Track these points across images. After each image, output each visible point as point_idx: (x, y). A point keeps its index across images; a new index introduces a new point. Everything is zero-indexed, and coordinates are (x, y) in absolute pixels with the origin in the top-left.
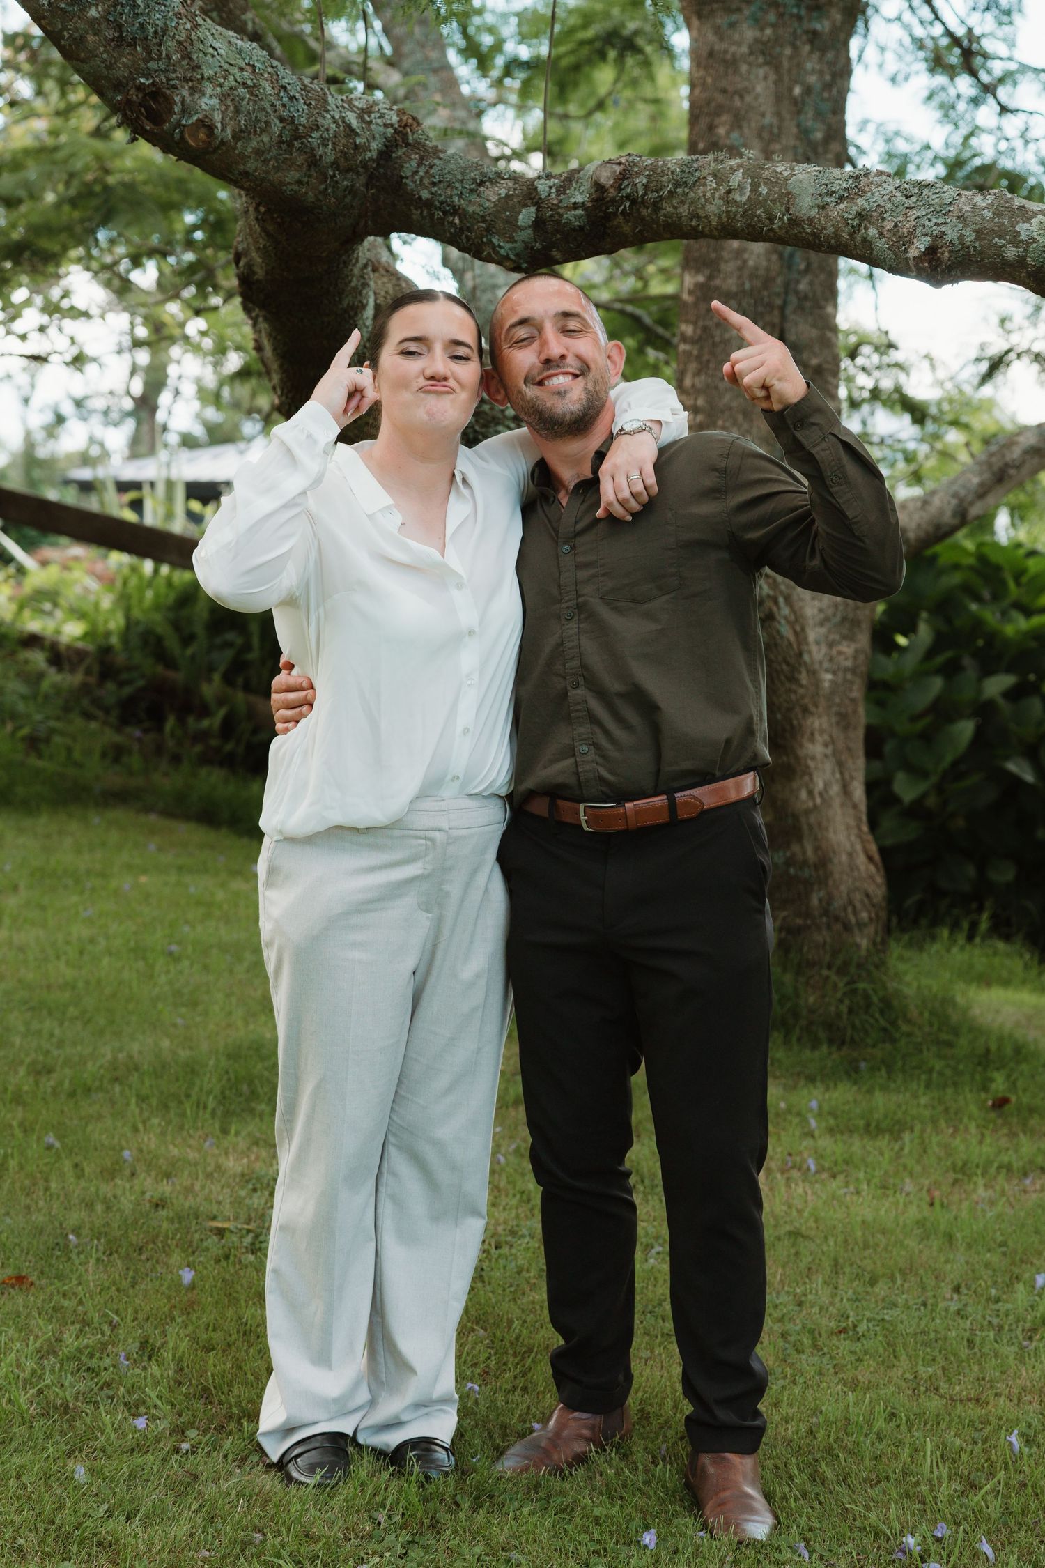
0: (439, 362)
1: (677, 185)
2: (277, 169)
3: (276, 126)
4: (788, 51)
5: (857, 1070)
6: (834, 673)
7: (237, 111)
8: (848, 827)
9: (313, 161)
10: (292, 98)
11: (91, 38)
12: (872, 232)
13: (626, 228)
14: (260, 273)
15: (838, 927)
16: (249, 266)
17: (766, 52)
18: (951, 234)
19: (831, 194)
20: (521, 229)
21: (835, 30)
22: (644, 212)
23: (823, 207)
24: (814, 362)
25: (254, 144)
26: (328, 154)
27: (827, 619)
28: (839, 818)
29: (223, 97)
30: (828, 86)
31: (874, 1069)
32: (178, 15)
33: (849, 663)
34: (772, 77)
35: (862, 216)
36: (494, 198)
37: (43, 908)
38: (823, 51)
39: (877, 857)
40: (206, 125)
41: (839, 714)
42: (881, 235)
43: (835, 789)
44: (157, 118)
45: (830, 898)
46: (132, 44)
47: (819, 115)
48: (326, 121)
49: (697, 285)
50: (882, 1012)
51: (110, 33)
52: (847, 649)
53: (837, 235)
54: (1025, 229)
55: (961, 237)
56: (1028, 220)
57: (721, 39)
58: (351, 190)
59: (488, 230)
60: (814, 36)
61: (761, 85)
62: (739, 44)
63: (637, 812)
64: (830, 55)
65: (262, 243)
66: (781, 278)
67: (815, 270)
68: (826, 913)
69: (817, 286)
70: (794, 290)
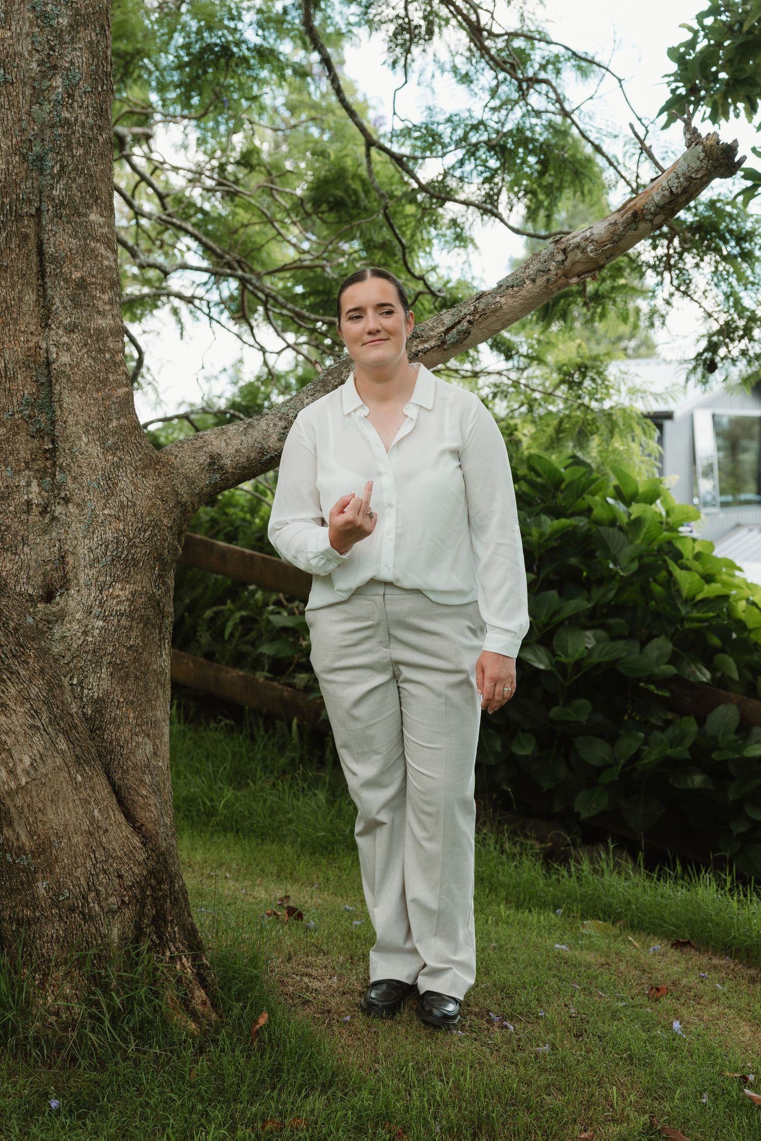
6: (105, 619)
24: (76, 275)
27: (97, 560)
33: (123, 608)
45: (60, 886)
52: (121, 591)
66: (29, 184)
67: (70, 173)
68: (55, 904)
69: (75, 191)
70: (48, 197)
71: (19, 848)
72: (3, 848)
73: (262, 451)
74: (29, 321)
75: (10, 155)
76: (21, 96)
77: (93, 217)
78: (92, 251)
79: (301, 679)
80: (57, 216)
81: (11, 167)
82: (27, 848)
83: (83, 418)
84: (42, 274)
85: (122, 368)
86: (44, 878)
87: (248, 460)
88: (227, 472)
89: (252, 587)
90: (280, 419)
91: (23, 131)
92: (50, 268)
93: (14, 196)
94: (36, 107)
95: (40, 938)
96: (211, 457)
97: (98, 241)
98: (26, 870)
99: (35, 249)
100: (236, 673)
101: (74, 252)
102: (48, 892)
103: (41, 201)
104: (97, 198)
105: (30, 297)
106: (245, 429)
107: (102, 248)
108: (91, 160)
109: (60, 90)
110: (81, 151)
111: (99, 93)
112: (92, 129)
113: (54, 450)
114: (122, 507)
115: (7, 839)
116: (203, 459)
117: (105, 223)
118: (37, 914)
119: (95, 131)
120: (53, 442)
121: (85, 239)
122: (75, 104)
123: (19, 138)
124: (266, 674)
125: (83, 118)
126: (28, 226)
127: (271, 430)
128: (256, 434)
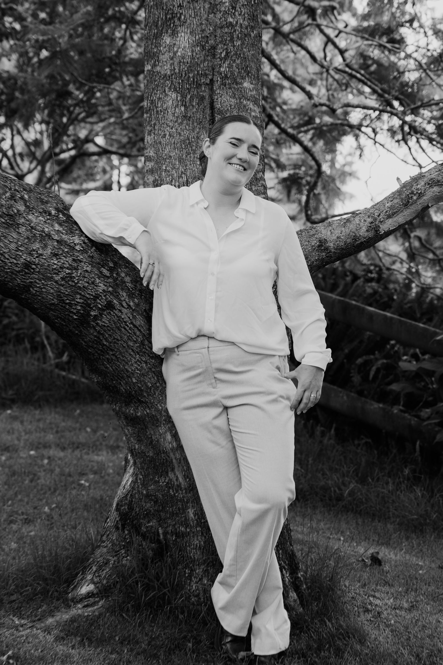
66: (206, 64)
67: (232, 57)
69: (235, 68)
70: (218, 72)
71: (179, 486)
72: (169, 486)
73: (355, 238)
75: (194, 46)
76: (202, 9)
77: (246, 84)
78: (245, 106)
79: (427, 412)
80: (223, 84)
81: (194, 54)
82: (183, 486)
84: (212, 121)
85: (261, 182)
86: (192, 506)
87: (345, 244)
88: (330, 252)
89: (393, 342)
90: (369, 217)
91: (203, 31)
93: (196, 72)
94: (211, 16)
95: (189, 546)
96: (320, 241)
97: (248, 100)
98: (182, 500)
99: (209, 106)
100: (377, 406)
101: (233, 107)
102: (195, 516)
103: (213, 75)
104: (249, 72)
106: (345, 223)
107: (251, 104)
108: (246, 48)
109: (227, 4)
110: (239, 43)
111: (252, 5)
112: (247, 28)
115: (171, 480)
117: (253, 88)
118: (188, 530)
119: (249, 30)
121: (240, 99)
122: (237, 13)
123: (200, 36)
124: (401, 407)
125: (241, 22)
126: (205, 91)
127: (362, 224)
128: (351, 227)
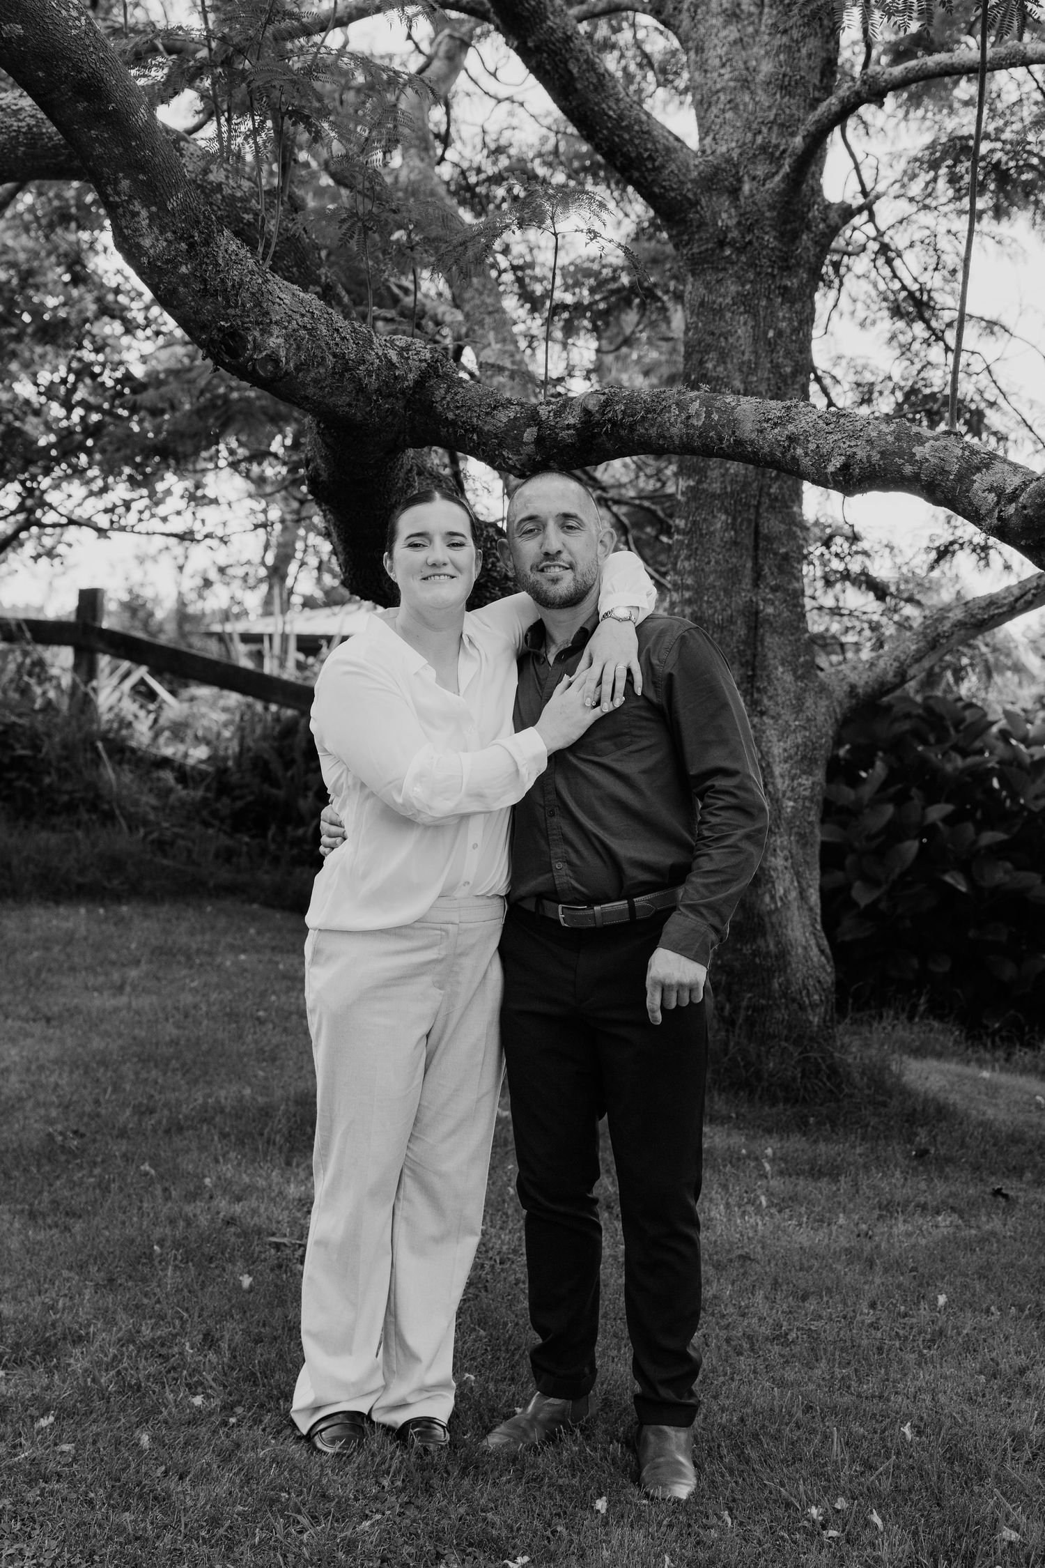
0: (439, 551)
1: (648, 412)
2: (331, 394)
3: (330, 360)
4: (764, 303)
5: (806, 1124)
6: (795, 801)
7: (299, 348)
8: (804, 926)
9: (361, 389)
10: (343, 339)
11: (181, 289)
12: (799, 451)
13: (608, 445)
14: (324, 476)
15: (795, 1006)
16: (316, 469)
17: (745, 302)
18: (861, 454)
19: (767, 421)
20: (526, 444)
21: (802, 286)
22: (623, 433)
23: (761, 431)
24: (782, 550)
25: (312, 374)
26: (373, 383)
27: (790, 757)
28: (796, 918)
29: (287, 338)
30: (795, 331)
31: (819, 1124)
32: (252, 272)
33: (807, 793)
34: (751, 323)
35: (792, 439)
36: (505, 420)
37: (158, 979)
38: (793, 303)
39: (828, 951)
40: (273, 359)
41: (799, 834)
42: (806, 454)
43: (793, 894)
44: (235, 354)
45: (788, 981)
46: (215, 295)
47: (788, 353)
48: (371, 357)
49: (688, 487)
50: (829, 1078)
51: (197, 286)
52: (806, 781)
53: (772, 454)
54: (919, 451)
55: (869, 457)
56: (923, 444)
57: (710, 292)
58: (392, 411)
59: (500, 445)
60: (785, 291)
61: (742, 330)
62: (724, 297)
63: (603, 914)
64: (798, 306)
65: (323, 452)
66: (756, 483)
68: (785, 995)
69: (785, 489)
71: (768, 953)
72: (755, 953)
73: (882, 684)
74: (747, 582)
80: (771, 507)
82: (773, 954)
83: (780, 654)
86: (780, 976)
87: (873, 687)
92: (762, 544)
93: (748, 493)
97: (797, 526)
98: (768, 970)
101: (782, 533)
102: (780, 987)
103: (761, 496)
105: (749, 565)
107: (799, 531)
113: (754, 676)
114: (808, 720)
115: (759, 947)
116: (846, 688)
118: (770, 1003)
120: (753, 670)
121: (790, 525)
126: (751, 513)
128: (878, 670)
